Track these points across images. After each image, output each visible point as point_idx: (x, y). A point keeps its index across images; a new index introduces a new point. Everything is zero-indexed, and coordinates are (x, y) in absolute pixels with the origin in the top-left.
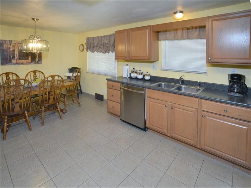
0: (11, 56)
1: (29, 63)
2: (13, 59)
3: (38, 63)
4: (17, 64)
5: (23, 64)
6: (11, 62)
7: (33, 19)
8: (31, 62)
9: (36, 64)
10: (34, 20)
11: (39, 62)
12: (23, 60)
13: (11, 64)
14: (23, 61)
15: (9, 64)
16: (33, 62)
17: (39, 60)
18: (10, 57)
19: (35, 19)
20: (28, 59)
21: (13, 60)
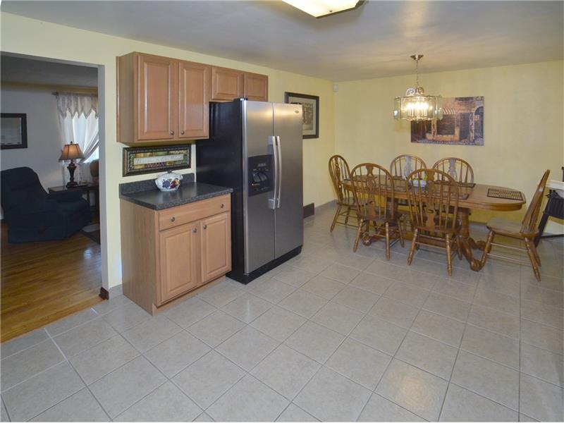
0: (426, 127)
1: (456, 141)
2: (427, 132)
3: (473, 143)
4: (434, 141)
5: (444, 142)
6: (424, 137)
7: (414, 57)
8: (461, 139)
9: (469, 144)
10: (415, 59)
11: (476, 142)
12: (445, 134)
13: (425, 141)
14: (445, 136)
15: (422, 141)
16: (463, 141)
17: (476, 137)
18: (424, 128)
19: (417, 57)
20: (453, 133)
21: (427, 135)
